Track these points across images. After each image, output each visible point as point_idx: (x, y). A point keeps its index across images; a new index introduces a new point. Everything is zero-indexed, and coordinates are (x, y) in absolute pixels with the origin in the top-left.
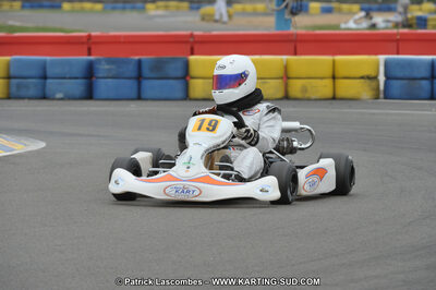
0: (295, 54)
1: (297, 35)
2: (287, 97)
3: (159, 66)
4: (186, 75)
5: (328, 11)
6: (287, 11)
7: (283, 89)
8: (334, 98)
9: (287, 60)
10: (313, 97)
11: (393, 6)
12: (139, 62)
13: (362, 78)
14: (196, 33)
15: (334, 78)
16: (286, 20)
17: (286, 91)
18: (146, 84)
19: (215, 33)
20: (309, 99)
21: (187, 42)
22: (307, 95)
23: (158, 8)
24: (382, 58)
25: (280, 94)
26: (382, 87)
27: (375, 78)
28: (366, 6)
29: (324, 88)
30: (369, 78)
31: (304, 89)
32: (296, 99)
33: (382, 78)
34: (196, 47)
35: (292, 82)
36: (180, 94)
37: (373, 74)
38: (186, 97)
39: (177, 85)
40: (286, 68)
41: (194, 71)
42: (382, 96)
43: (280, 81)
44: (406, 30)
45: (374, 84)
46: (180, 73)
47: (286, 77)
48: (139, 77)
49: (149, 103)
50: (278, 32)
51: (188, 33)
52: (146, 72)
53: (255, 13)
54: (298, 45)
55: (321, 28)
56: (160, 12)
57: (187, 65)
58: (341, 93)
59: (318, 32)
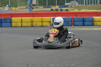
0: (33, 17)
1: (34, 13)
2: (32, 26)
3: (5, 20)
4: (11, 22)
5: (37, 8)
6: (31, 8)
7: (31, 24)
8: (42, 26)
9: (32, 18)
10: (38, 26)
11: (50, 7)
12: (1, 19)
13: (48, 22)
14: (12, 13)
15: (42, 22)
16: (31, 10)
17: (32, 25)
18: (3, 24)
19: (16, 13)
20: (37, 26)
21: (11, 15)
22: (36, 26)
23: (2, 8)
24: (52, 18)
25: (31, 25)
26: (52, 23)
27: (51, 22)
28: (44, 7)
29: (40, 24)
30: (49, 22)
31: (36, 24)
32: (34, 26)
33: (52, 22)
34: (13, 16)
35: (33, 23)
36: (10, 26)
37: (50, 21)
38: (11, 26)
39: (9, 24)
40: (32, 20)
41: (13, 21)
42: (52, 25)
43: (31, 23)
44: (56, 12)
45: (50, 23)
46: (10, 21)
47: (32, 22)
48: (1, 22)
49: (3, 28)
50: (30, 12)
51: (11, 13)
52: (3, 21)
53: (24, 9)
54: (34, 15)
55: (39, 11)
56: (2, 9)
57: (11, 20)
58: (44, 25)
59: (38, 12)
